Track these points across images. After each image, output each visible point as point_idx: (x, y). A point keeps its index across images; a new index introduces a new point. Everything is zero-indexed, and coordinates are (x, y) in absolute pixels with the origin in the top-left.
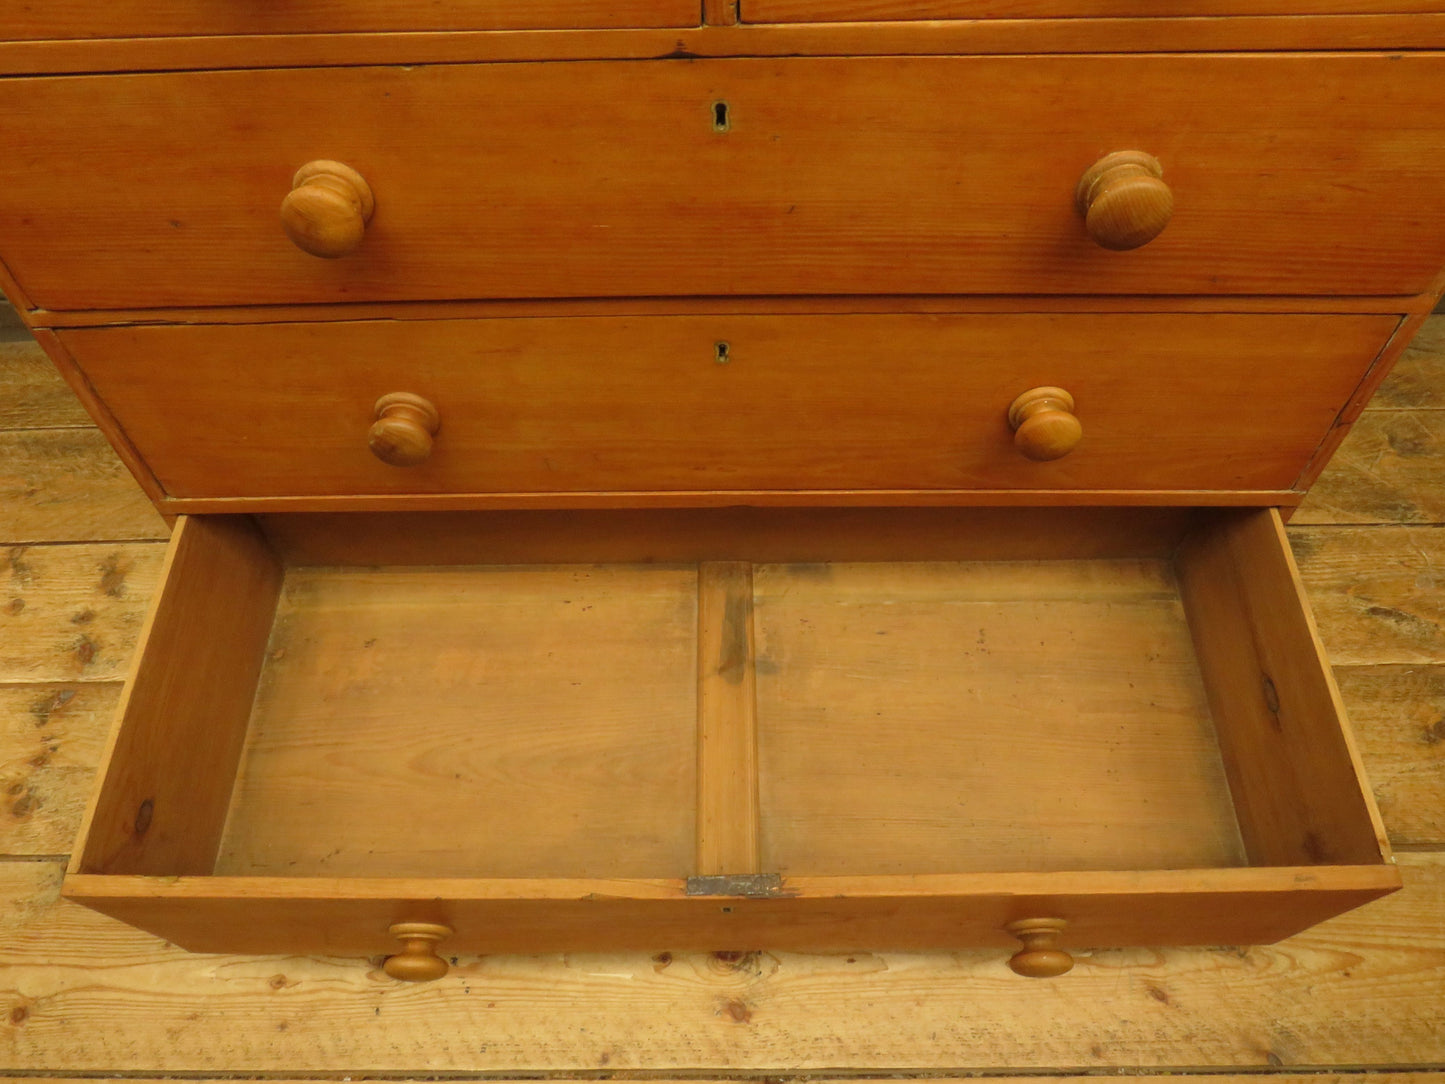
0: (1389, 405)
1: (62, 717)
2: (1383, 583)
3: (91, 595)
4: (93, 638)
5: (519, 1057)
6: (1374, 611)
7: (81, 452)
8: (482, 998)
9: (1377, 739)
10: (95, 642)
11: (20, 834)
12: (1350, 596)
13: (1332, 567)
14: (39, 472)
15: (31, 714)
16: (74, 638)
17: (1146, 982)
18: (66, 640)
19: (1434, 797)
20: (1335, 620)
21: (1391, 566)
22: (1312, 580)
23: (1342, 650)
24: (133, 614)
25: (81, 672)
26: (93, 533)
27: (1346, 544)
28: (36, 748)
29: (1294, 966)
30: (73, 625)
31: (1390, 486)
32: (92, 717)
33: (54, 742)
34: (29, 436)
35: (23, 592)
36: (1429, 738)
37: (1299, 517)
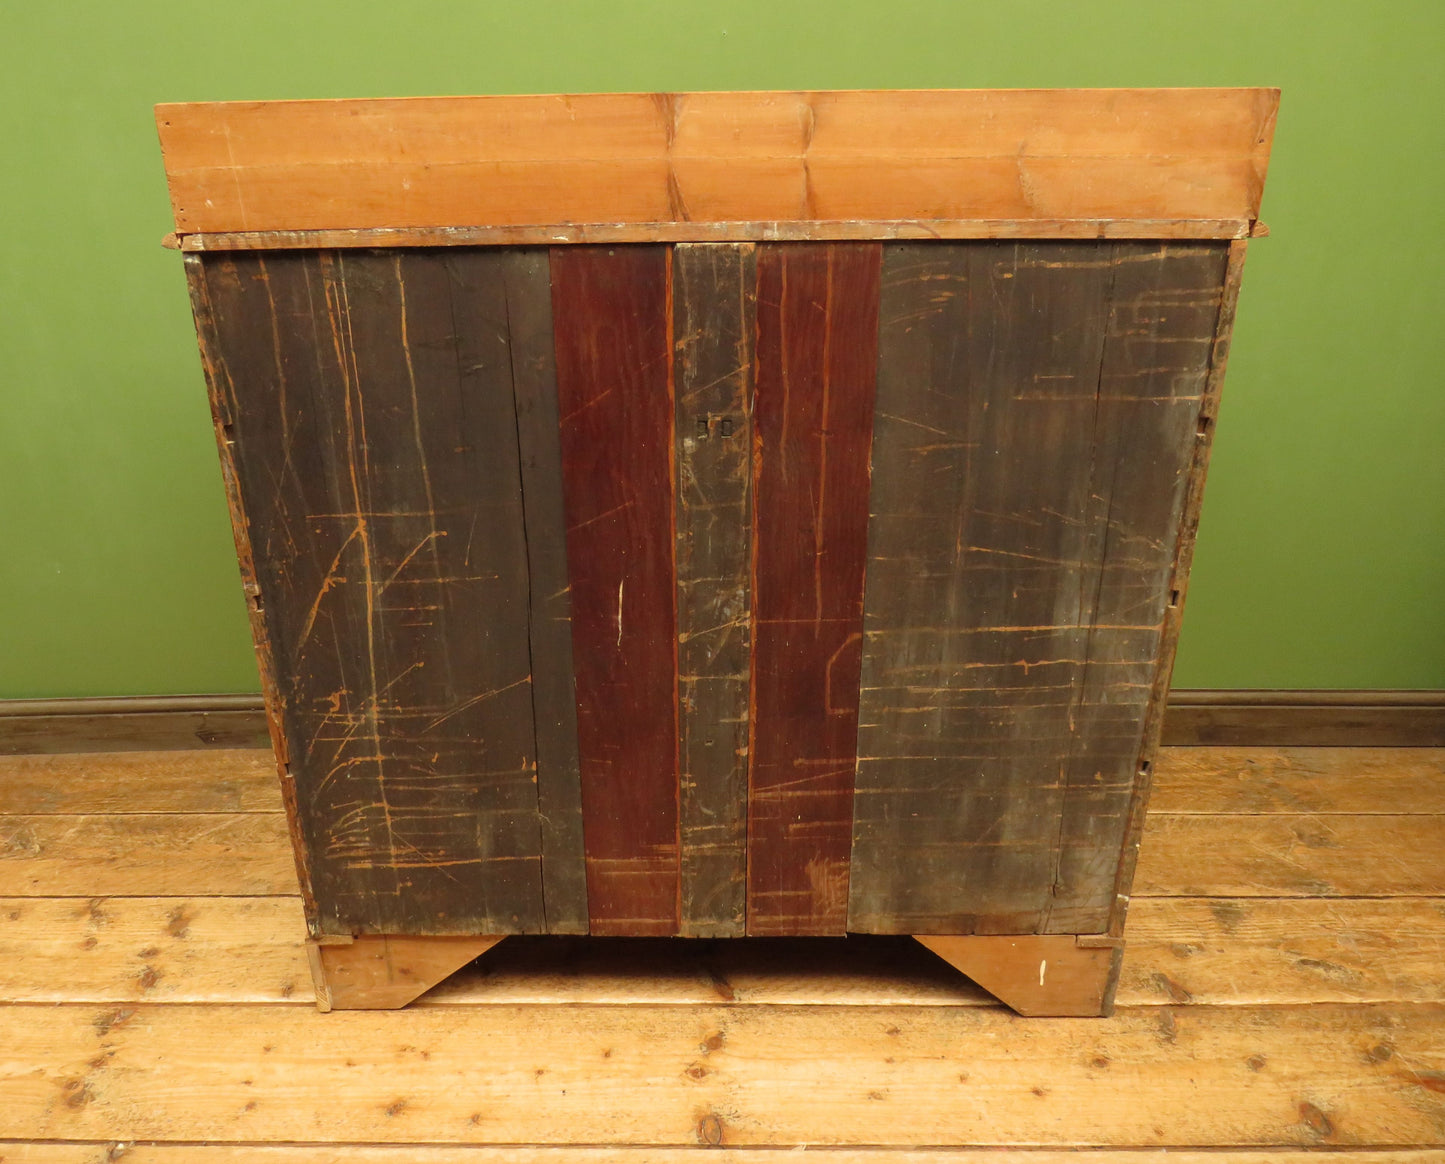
0: (1294, 810)
1: (121, 1029)
2: (1309, 941)
3: (158, 935)
4: (156, 969)
6: (1304, 962)
7: (160, 831)
9: (1323, 1059)
10: (158, 971)
11: (72, 1121)
12: (1281, 951)
14: (121, 845)
15: (93, 1027)
16: (140, 968)
18: (131, 969)
19: (1383, 1106)
20: (1271, 969)
21: (1314, 929)
24: (194, 951)
25: (143, 994)
26: (164, 890)
27: (1271, 911)
28: (95, 1053)
30: (139, 959)
31: (1304, 869)
32: (149, 1030)
33: (112, 1049)
34: (115, 819)
35: (97, 933)
36: (1371, 1060)
37: (1227, 891)
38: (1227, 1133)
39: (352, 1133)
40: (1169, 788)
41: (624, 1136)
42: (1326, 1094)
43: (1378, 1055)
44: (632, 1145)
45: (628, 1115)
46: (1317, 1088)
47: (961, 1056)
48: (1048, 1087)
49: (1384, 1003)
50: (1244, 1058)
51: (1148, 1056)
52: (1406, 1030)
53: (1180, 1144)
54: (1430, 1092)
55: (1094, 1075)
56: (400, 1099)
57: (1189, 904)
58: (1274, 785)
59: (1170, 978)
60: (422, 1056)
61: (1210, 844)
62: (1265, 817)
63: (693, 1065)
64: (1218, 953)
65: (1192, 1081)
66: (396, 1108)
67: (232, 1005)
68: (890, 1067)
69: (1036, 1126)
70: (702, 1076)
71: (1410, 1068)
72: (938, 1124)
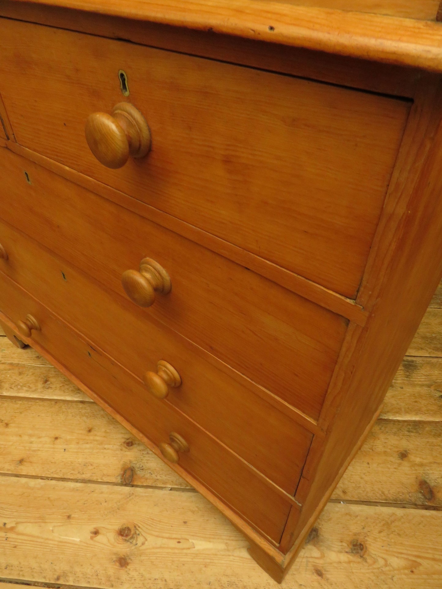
5: (21, 573)
8: (12, 543)
13: (425, 376)
17: (314, 566)
22: (416, 381)
23: (425, 414)
29: (386, 565)
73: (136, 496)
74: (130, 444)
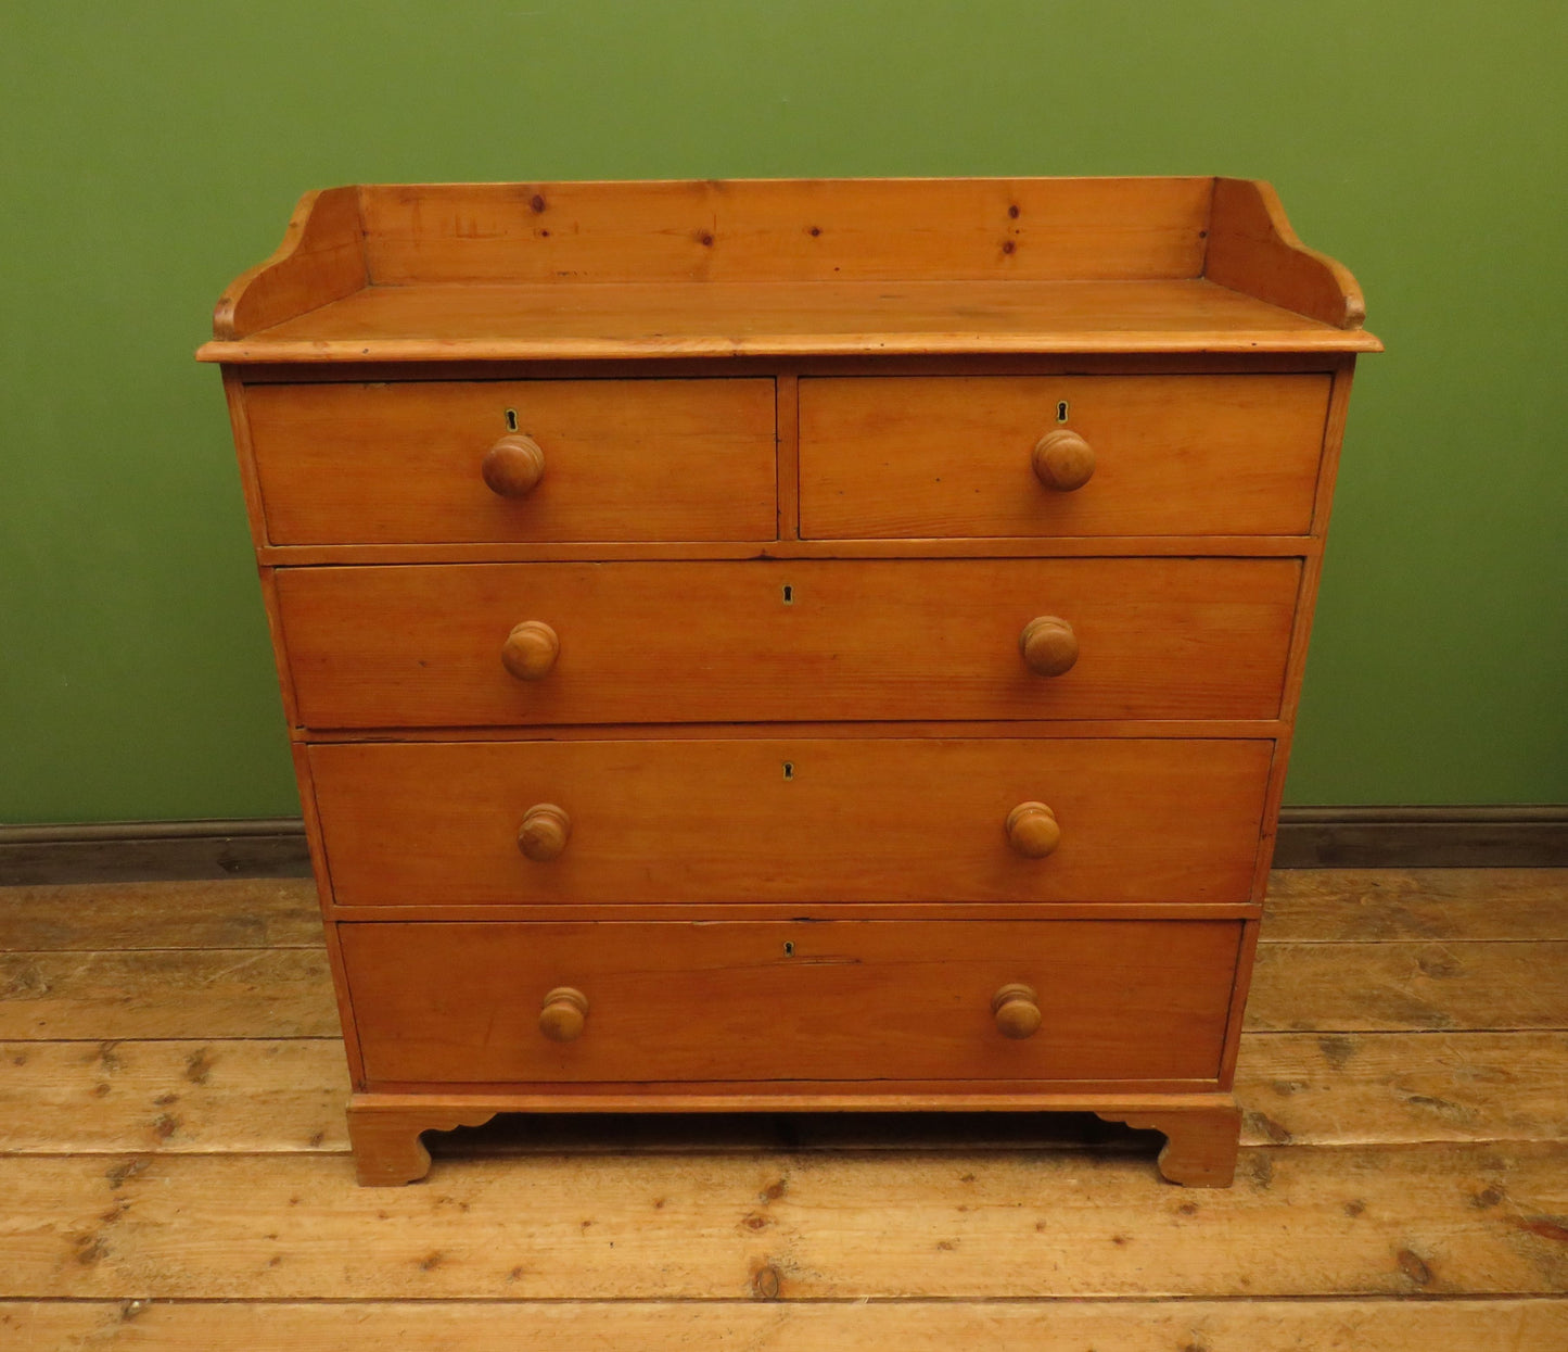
0: (1417, 937)
1: (137, 1181)
2: (1422, 1077)
3: (176, 1082)
4: (174, 1117)
6: (1416, 1099)
7: (177, 968)
9: (1427, 1204)
10: (176, 1119)
11: (84, 1279)
12: (1391, 1088)
13: (1372, 1064)
14: (136, 984)
15: (107, 1179)
16: (156, 1116)
18: (148, 1117)
20: (1380, 1106)
21: (1430, 1063)
22: (1354, 1075)
23: (1387, 1130)
24: (215, 1098)
25: (160, 1144)
26: (182, 1032)
27: (1385, 1046)
28: (109, 1206)
30: (156, 1106)
31: (1424, 1001)
32: (167, 1179)
33: (126, 1202)
34: (129, 955)
35: (109, 1078)
36: (1478, 1205)
37: (1338, 1025)
38: (1317, 1282)
39: (384, 1290)
40: (1283, 914)
41: (675, 1289)
42: (1427, 1240)
43: (1488, 1199)
44: (682, 1299)
45: (680, 1268)
46: (1418, 1235)
47: (1038, 1204)
48: (1130, 1235)
49: (1497, 1142)
50: (1342, 1203)
51: (1240, 1202)
52: (1520, 1172)
53: (1268, 1293)
54: (1540, 1237)
55: (1181, 1222)
56: (437, 1253)
57: (1295, 1039)
58: (1400, 910)
59: (1270, 1118)
60: (460, 1207)
61: (1324, 975)
62: (1386, 944)
63: (750, 1215)
64: (1323, 1091)
65: (1285, 1227)
66: (432, 1262)
67: (256, 1155)
68: (961, 1215)
69: (1114, 1276)
70: (760, 1226)
71: (1521, 1212)
72: (1010, 1275)
73: (795, 1318)
74: (758, 1224)
